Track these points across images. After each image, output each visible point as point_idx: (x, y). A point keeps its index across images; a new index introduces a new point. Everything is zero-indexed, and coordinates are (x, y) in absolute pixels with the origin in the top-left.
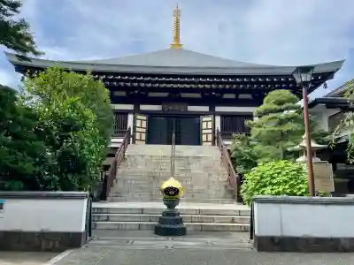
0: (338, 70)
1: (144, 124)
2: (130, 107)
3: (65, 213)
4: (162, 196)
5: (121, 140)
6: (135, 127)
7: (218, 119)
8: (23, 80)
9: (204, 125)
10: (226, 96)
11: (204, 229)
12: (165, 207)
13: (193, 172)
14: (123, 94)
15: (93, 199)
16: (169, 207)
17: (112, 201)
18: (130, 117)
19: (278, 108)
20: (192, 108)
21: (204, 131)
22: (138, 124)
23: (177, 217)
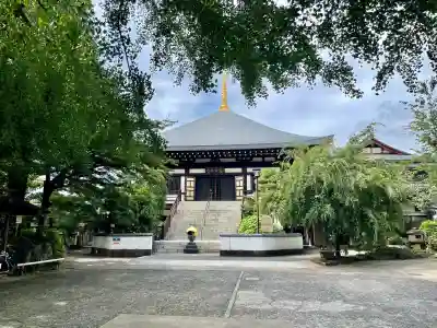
1: (193, 184)
2: (183, 171)
3: (144, 242)
4: (187, 236)
6: (186, 187)
7: (249, 178)
9: (237, 184)
10: (255, 160)
15: (155, 238)
18: (183, 179)
20: (228, 170)
21: (237, 188)
22: (188, 184)
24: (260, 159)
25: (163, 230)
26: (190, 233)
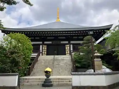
0: (111, 28)
1: (46, 48)
2: (41, 43)
5: (37, 54)
6: (42, 50)
8: (4, 35)
9: (66, 48)
10: (74, 38)
11: (59, 84)
12: (46, 78)
13: (61, 65)
14: (38, 38)
16: (47, 77)
17: (32, 76)
18: (41, 46)
19: (88, 42)
20: (62, 42)
21: (66, 50)
22: (44, 49)
23: (50, 81)
24: (76, 38)
25: (29, 71)
26: (46, 72)
